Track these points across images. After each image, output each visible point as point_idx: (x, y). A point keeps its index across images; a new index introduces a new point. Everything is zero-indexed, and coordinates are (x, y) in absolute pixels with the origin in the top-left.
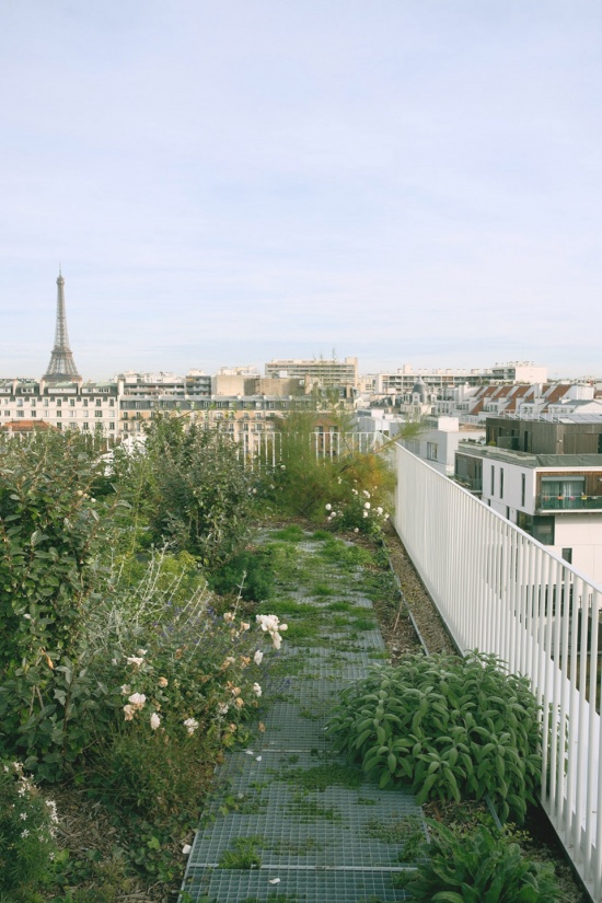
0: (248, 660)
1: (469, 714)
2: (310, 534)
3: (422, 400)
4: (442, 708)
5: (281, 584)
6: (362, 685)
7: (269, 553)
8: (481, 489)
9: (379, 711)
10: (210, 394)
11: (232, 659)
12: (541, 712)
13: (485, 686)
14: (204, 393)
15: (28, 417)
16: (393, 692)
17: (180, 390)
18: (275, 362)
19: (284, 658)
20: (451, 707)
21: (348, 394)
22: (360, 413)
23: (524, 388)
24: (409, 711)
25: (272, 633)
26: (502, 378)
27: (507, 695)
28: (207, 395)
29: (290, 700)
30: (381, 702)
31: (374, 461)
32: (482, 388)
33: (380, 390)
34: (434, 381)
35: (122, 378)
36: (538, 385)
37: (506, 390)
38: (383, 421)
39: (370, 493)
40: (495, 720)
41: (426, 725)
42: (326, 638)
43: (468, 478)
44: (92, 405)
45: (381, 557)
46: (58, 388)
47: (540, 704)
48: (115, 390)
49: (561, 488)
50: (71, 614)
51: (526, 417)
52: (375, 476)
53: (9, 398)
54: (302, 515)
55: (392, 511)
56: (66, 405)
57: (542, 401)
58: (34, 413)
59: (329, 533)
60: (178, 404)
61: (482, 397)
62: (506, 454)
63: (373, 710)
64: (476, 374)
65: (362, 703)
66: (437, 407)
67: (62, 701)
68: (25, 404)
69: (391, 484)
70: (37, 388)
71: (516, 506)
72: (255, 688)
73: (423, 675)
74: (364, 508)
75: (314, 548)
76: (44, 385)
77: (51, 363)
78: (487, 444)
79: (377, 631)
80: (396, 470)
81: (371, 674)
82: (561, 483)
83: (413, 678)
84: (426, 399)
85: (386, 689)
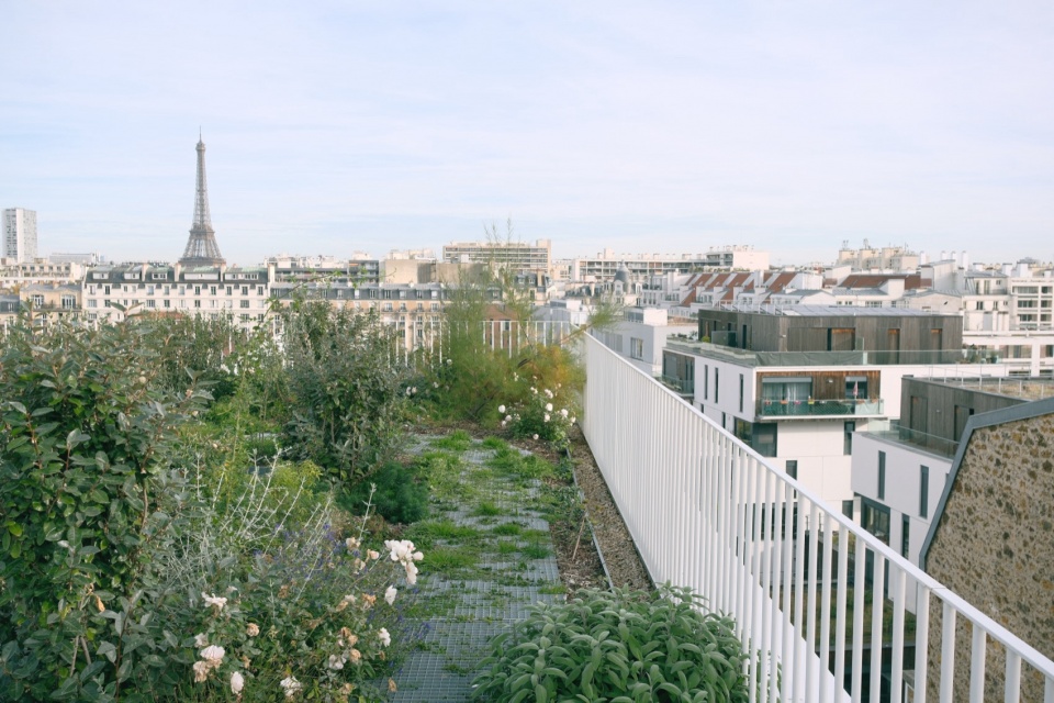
0: (372, 598)
1: (655, 667)
2: (479, 441)
3: (625, 289)
4: (619, 659)
5: (438, 502)
6: (519, 630)
7: (426, 465)
8: (693, 392)
9: (540, 664)
10: (377, 281)
11: (351, 598)
12: (748, 662)
13: (676, 630)
14: (371, 280)
15: (160, 306)
16: (559, 638)
17: (343, 277)
18: (455, 244)
19: (432, 594)
20: (632, 658)
21: (539, 282)
22: (553, 304)
23: (742, 276)
24: (578, 664)
25: (404, 564)
26: (718, 264)
27: (704, 640)
28: (374, 282)
29: (433, 648)
30: (541, 652)
31: (558, 354)
32: (694, 276)
33: (577, 278)
34: (639, 267)
35: (273, 262)
36: (759, 272)
37: (722, 278)
38: (579, 313)
39: (554, 393)
40: (689, 673)
41: (599, 681)
42: (487, 569)
43: (678, 379)
44: (237, 294)
45: (563, 470)
46: (197, 273)
47: (747, 652)
48: (264, 276)
49: (784, 391)
50: (128, 541)
51: (745, 309)
52: (560, 371)
53: (137, 285)
54: (471, 419)
55: (581, 414)
56: (205, 294)
57: (764, 290)
58: (167, 303)
59: (502, 440)
60: (340, 293)
61: (694, 286)
62: (722, 351)
63: (531, 663)
64: (687, 260)
65: (520, 653)
66: (642, 298)
67: (112, 657)
68: (156, 291)
69: (579, 382)
70: (171, 274)
71: (733, 412)
72: (381, 636)
73: (598, 615)
74: (546, 410)
75: (483, 458)
76: (179, 270)
77: (189, 244)
78: (700, 340)
79: (552, 559)
80: (585, 365)
81: (532, 614)
82: (784, 385)
83: (585, 620)
84: (630, 288)
85: (549, 634)
